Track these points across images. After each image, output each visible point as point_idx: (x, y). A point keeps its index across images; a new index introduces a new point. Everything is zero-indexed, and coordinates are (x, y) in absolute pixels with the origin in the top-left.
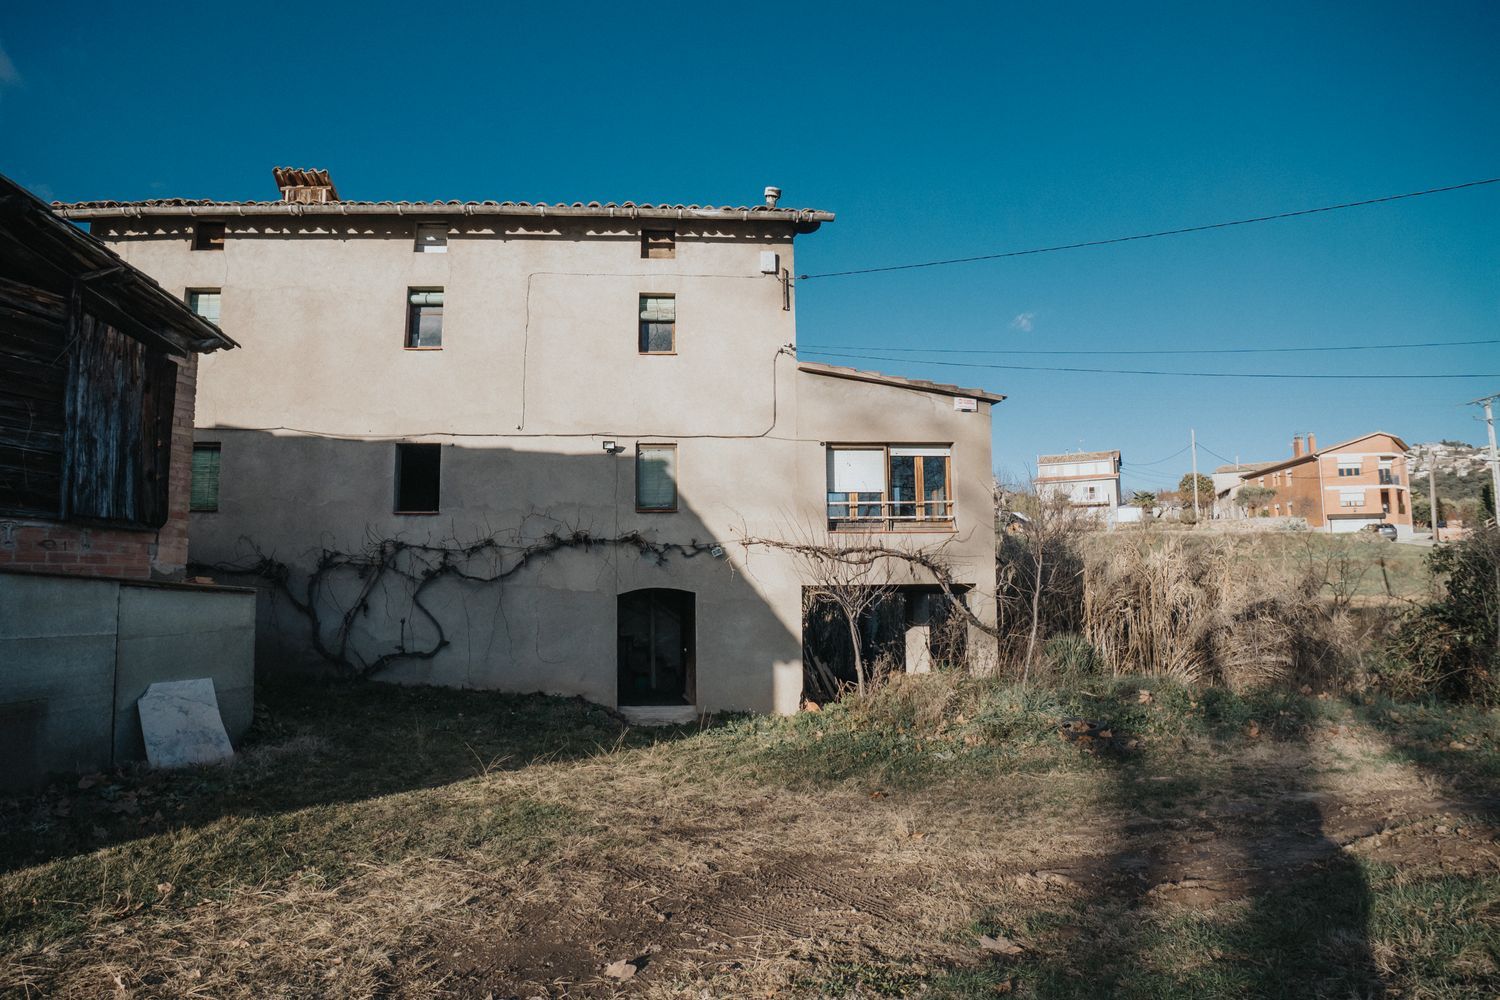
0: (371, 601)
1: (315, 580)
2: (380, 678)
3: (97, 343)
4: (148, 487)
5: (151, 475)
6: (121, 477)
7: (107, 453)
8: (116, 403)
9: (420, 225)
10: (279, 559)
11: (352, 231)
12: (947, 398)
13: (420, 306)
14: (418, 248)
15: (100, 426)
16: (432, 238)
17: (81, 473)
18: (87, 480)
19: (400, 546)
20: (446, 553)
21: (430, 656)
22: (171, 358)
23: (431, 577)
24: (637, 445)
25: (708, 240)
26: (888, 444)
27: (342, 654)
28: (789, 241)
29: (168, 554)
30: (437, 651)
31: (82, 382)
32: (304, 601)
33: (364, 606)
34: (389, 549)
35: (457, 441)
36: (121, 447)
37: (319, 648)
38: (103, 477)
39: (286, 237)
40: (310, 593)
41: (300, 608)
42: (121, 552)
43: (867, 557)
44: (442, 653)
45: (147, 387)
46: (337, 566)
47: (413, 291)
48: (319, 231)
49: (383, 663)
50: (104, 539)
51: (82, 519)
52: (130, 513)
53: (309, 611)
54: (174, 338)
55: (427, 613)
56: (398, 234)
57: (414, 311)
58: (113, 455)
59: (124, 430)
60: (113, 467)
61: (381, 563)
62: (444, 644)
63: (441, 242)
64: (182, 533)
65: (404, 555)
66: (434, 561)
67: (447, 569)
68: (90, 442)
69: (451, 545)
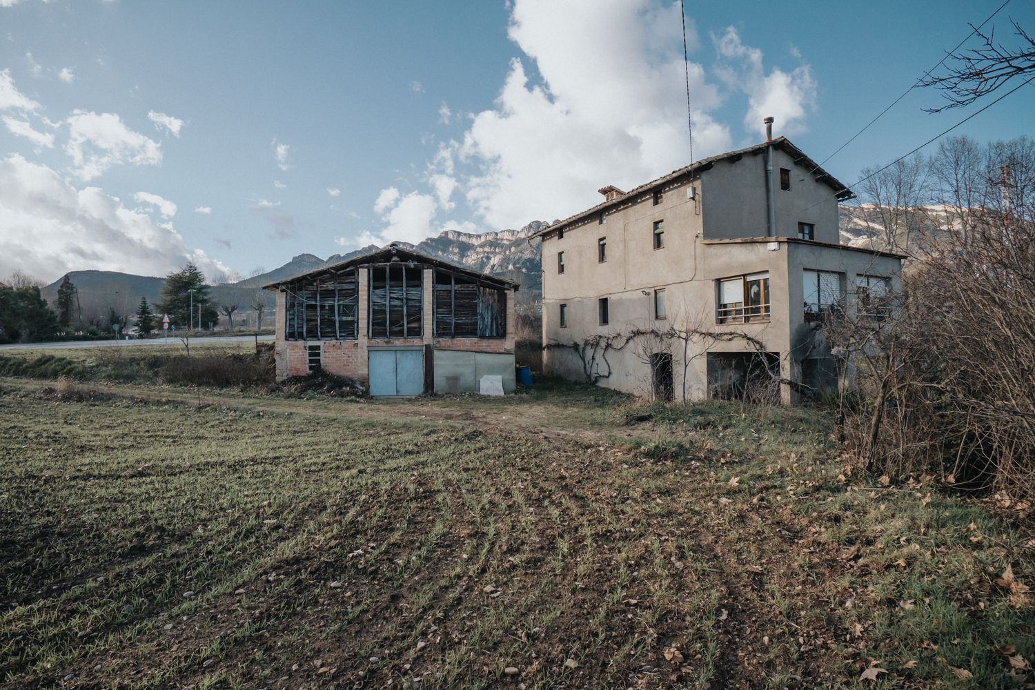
1: (584, 349)
2: (598, 384)
3: (484, 294)
4: (500, 327)
5: (501, 324)
6: (492, 325)
7: (488, 320)
8: (490, 307)
9: (601, 214)
10: (577, 342)
11: (586, 222)
12: (763, 245)
14: (601, 223)
15: (486, 314)
17: (481, 326)
18: (483, 327)
19: (600, 337)
20: (610, 339)
22: (504, 292)
23: (606, 348)
24: (655, 291)
25: (673, 189)
26: (744, 276)
27: (590, 375)
28: (699, 178)
29: (509, 344)
31: (481, 304)
32: (582, 357)
36: (492, 318)
37: (586, 373)
38: (487, 326)
39: (574, 229)
41: (582, 359)
42: (494, 344)
43: (730, 337)
45: (498, 301)
47: (600, 240)
48: (580, 224)
50: (491, 341)
51: (483, 337)
52: (494, 334)
53: (584, 360)
54: (504, 287)
56: (595, 219)
57: (602, 248)
58: (490, 320)
59: (492, 314)
60: (489, 323)
64: (511, 339)
68: (483, 319)
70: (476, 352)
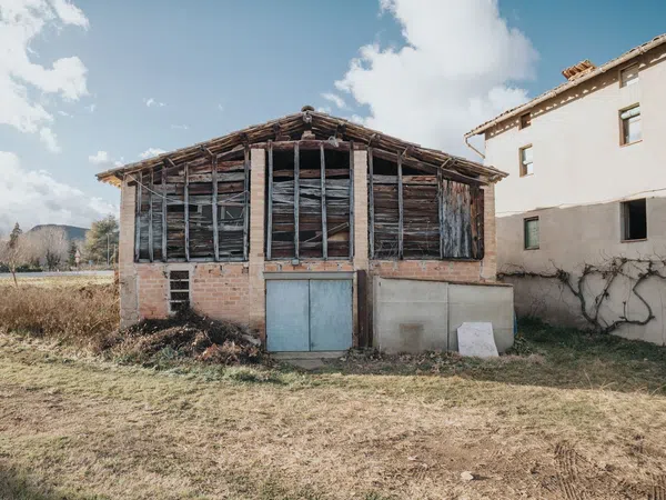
0: (611, 291)
1: (581, 280)
2: (615, 333)
3: (449, 190)
4: (475, 243)
5: (476, 238)
6: (463, 241)
7: (456, 233)
8: (459, 211)
9: (622, 71)
10: (565, 271)
11: (586, 91)
13: (628, 119)
14: (622, 85)
15: (453, 222)
16: (631, 76)
17: (446, 241)
18: (448, 243)
19: (624, 261)
20: (651, 263)
21: (643, 324)
22: (481, 187)
23: (643, 277)
27: (596, 319)
29: (488, 269)
30: (648, 321)
31: (445, 206)
32: (577, 291)
33: (606, 294)
34: (619, 262)
35: (656, 194)
36: (462, 230)
37: (585, 315)
38: (455, 241)
39: (556, 108)
40: (579, 287)
41: (576, 294)
42: (466, 270)
44: (651, 322)
45: (471, 203)
46: (593, 272)
47: (623, 111)
48: (570, 98)
49: (616, 326)
50: (460, 264)
51: (448, 258)
52: (466, 254)
53: (579, 295)
54: (482, 179)
55: (641, 298)
56: (610, 82)
57: (625, 123)
58: (459, 232)
59: (463, 222)
60: (459, 237)
61: (615, 270)
62: (651, 317)
63: (635, 75)
64: (493, 261)
65: (626, 266)
66: (644, 268)
67: (651, 273)
68: (449, 229)
69: (653, 258)
70: (450, 283)
